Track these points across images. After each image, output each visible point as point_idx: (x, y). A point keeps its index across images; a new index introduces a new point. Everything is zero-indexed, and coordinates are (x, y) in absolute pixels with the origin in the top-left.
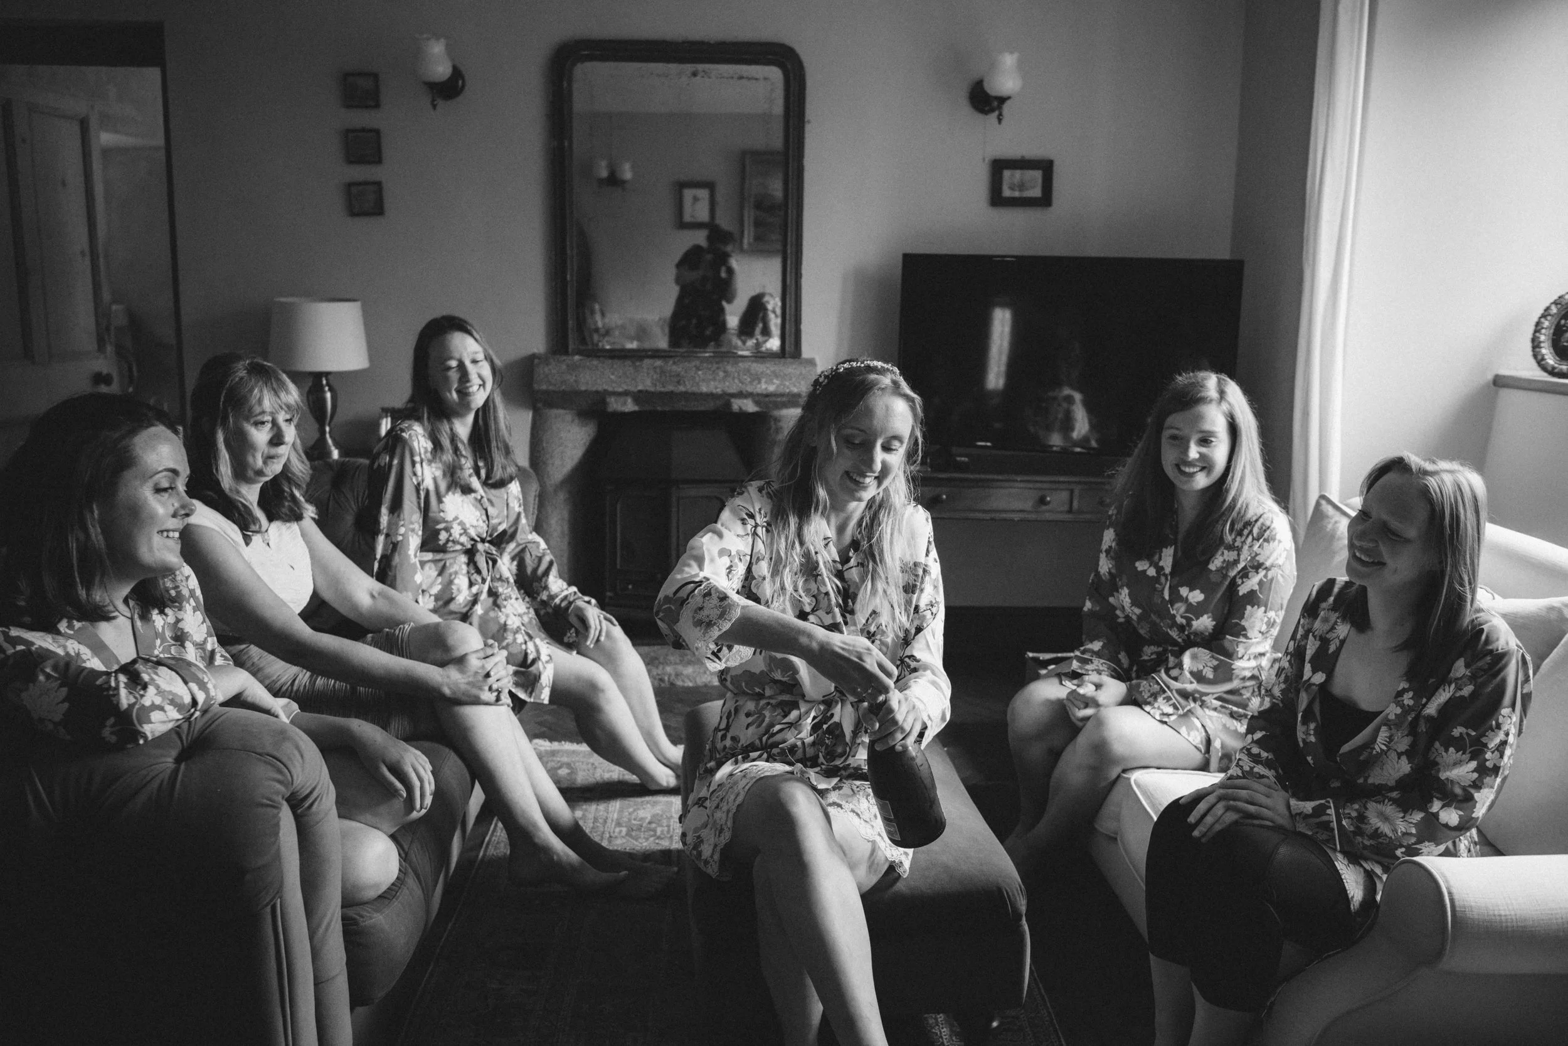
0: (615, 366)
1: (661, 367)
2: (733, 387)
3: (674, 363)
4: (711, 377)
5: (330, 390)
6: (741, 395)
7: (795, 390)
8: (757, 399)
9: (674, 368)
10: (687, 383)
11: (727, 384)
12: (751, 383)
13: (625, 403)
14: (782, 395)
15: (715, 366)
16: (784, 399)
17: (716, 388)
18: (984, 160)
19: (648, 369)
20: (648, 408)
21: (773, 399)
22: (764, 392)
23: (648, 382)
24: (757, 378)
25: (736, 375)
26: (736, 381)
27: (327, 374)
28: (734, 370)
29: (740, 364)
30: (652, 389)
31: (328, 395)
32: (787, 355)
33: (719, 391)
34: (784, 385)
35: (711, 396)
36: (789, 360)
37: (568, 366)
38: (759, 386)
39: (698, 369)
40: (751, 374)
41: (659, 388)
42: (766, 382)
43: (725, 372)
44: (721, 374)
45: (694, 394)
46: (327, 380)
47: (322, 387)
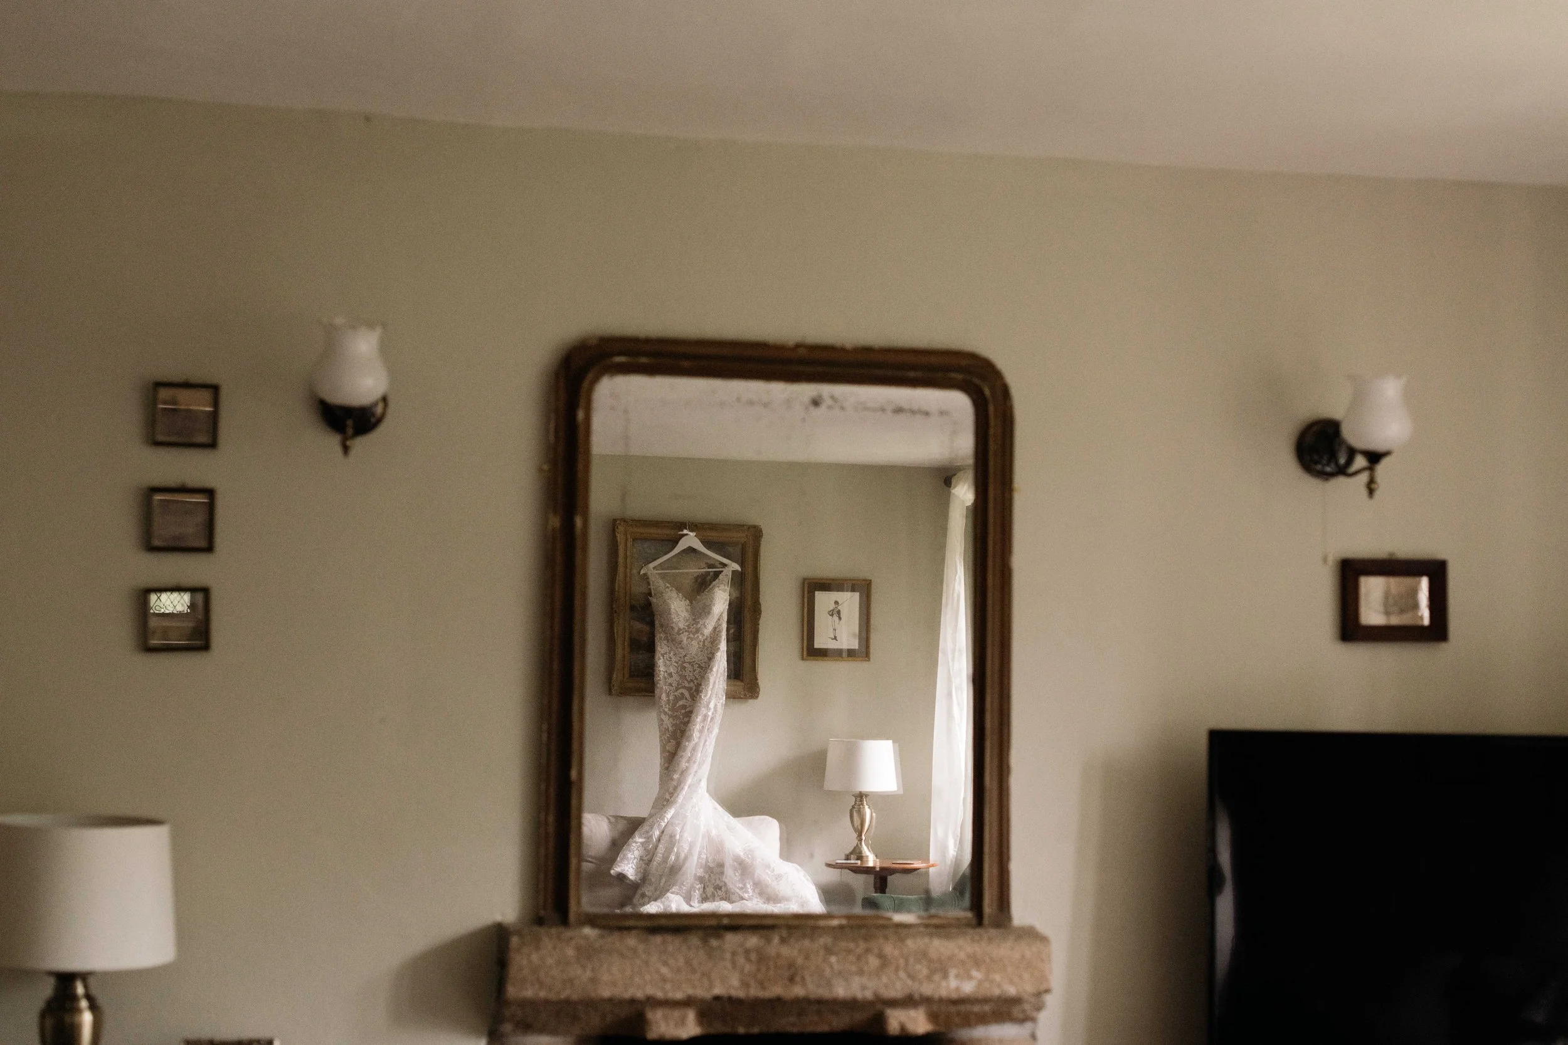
0: (670, 948)
1: (758, 951)
2: (894, 986)
3: (783, 941)
4: (854, 968)
5: (94, 1007)
6: (909, 1001)
7: (1012, 991)
8: (935, 1008)
9: (785, 951)
10: (808, 979)
11: (884, 979)
12: (929, 978)
13: (682, 1022)
14: (985, 1000)
15: (862, 945)
16: (987, 1008)
17: (864, 988)
18: (1325, 560)
19: (734, 954)
20: (719, 1028)
21: (963, 1008)
22: (954, 996)
23: (735, 981)
24: (941, 968)
25: (902, 962)
26: (902, 974)
27: (84, 976)
28: (896, 953)
29: (910, 942)
30: (740, 994)
31: (87, 1018)
32: (986, 921)
33: (869, 995)
34: (992, 982)
35: (852, 1004)
36: (993, 932)
37: (578, 949)
38: (944, 984)
39: (829, 951)
40: (931, 961)
41: (755, 992)
42: (957, 976)
43: (881, 956)
44: (873, 962)
45: (820, 1002)
46: (86, 987)
47: (74, 998)
